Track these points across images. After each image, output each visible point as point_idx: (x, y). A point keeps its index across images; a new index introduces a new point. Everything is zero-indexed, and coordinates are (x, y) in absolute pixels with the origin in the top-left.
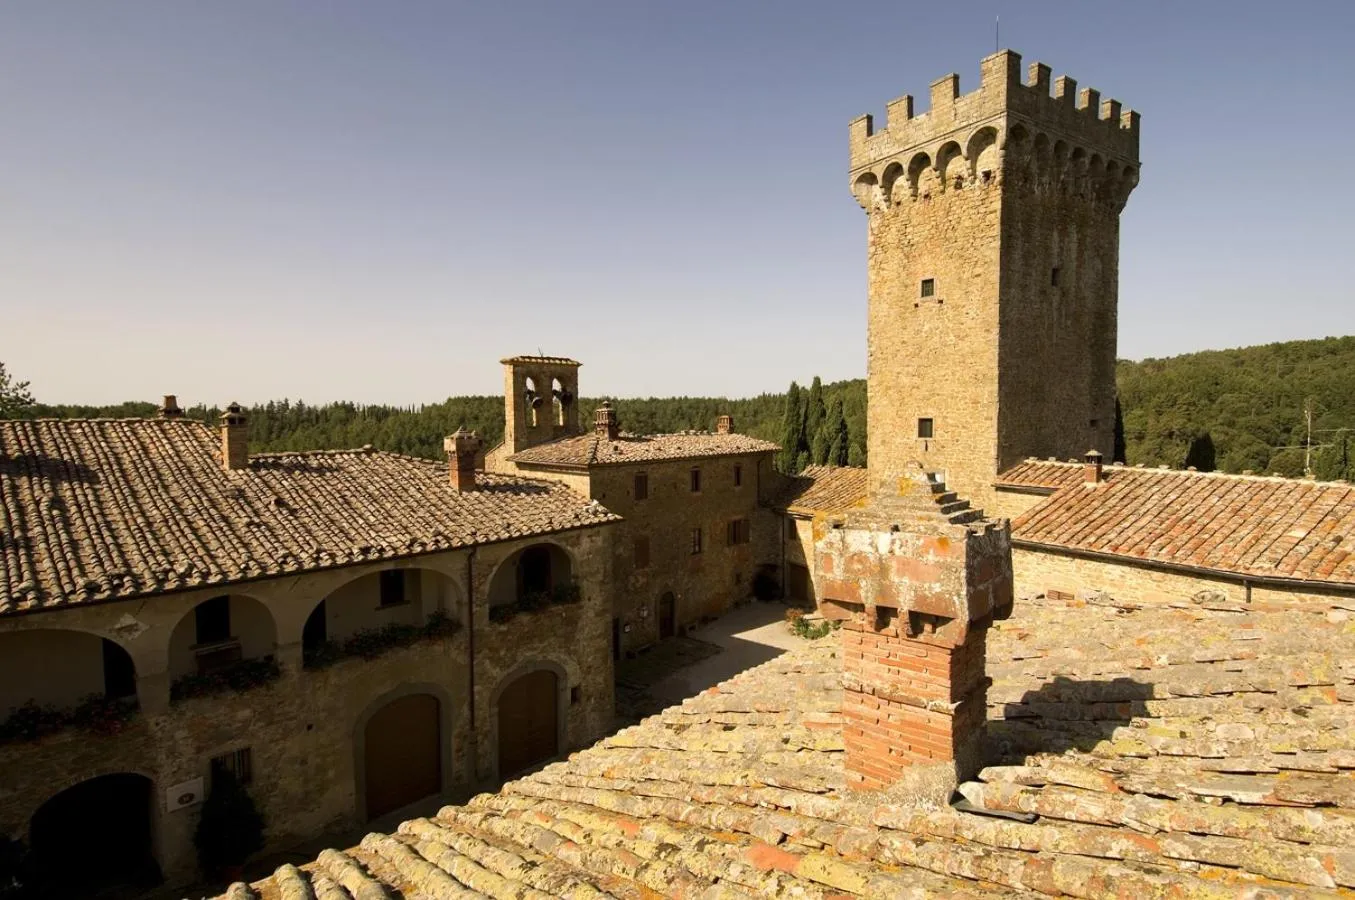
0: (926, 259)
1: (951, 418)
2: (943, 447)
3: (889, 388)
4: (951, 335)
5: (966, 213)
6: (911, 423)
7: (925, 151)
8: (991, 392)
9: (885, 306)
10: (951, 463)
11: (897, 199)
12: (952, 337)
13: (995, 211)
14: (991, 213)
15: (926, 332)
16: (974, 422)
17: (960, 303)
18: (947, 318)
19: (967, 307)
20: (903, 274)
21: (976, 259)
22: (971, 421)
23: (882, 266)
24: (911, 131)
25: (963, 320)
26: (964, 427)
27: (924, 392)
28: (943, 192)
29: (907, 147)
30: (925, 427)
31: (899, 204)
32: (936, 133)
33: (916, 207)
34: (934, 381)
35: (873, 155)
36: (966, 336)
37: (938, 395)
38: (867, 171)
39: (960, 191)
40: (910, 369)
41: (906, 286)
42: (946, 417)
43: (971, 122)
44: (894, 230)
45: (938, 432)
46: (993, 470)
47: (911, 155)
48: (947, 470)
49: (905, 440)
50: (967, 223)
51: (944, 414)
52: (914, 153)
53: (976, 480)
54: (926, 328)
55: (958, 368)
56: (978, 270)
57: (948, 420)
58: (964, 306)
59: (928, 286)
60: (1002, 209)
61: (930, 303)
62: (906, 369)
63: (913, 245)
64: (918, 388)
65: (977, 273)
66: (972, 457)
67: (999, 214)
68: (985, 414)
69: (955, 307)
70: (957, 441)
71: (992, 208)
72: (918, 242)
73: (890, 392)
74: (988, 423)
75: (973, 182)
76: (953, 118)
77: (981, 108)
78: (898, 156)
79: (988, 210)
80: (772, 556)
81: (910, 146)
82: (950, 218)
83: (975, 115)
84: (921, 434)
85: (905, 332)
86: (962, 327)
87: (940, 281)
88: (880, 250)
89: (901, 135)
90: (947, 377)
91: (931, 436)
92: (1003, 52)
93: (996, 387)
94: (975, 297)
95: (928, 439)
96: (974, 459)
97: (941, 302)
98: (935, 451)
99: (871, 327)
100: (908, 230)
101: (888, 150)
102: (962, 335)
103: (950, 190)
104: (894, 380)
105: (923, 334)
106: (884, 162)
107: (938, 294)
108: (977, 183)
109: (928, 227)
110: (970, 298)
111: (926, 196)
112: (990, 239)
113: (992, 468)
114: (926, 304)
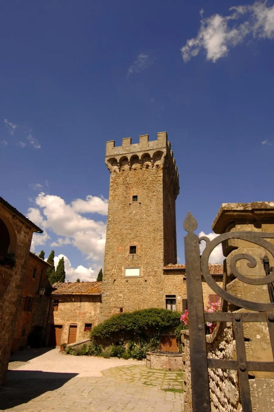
0: (134, 189)
1: (144, 245)
2: (141, 257)
3: (116, 235)
4: (144, 215)
5: (150, 176)
6: (127, 248)
7: (137, 154)
8: (161, 235)
9: (116, 204)
10: (144, 263)
11: (123, 169)
12: (145, 216)
13: (161, 176)
14: (159, 177)
15: (134, 214)
16: (154, 247)
17: (148, 204)
18: (143, 209)
19: (151, 206)
20: (125, 193)
21: (154, 190)
22: (153, 246)
23: (116, 190)
24: (131, 148)
25: (149, 210)
26: (150, 249)
27: (132, 235)
28: (141, 169)
29: (129, 152)
30: (133, 249)
31: (123, 170)
32: (141, 150)
33: (131, 172)
34: (137, 231)
35: (116, 153)
36: (151, 215)
37: (139, 237)
38: (113, 157)
39: (148, 169)
40: (127, 227)
41: (126, 198)
42: (142, 245)
43: (154, 148)
44: (121, 178)
45: (138, 251)
46: (162, 264)
47: (131, 155)
48: (142, 266)
49: (123, 255)
50: (151, 179)
51: (141, 244)
52: (133, 154)
53: (155, 269)
54: (134, 212)
55: (148, 227)
56: (154, 194)
57: (143, 246)
58: (149, 205)
59: (135, 198)
60: (163, 176)
61: (136, 203)
62: (125, 227)
63: (129, 184)
64: (130, 234)
65: (154, 195)
66: (153, 260)
67: (162, 177)
68: (158, 243)
69: (146, 205)
70: (147, 254)
71: (159, 175)
72: (131, 184)
73: (117, 236)
74: (160, 246)
75: (153, 167)
76: (147, 147)
77: (157, 145)
78: (126, 154)
79: (158, 176)
80: (42, 321)
81: (131, 152)
82: (144, 177)
83: (155, 147)
84: (131, 252)
85: (125, 213)
86: (149, 212)
87: (140, 197)
88: (115, 185)
89: (128, 148)
90: (142, 230)
91: (135, 253)
92: (165, 132)
93: (162, 233)
94: (154, 202)
95: (134, 254)
96: (154, 261)
97: (140, 203)
98: (137, 259)
99: (110, 211)
100: (127, 179)
101: (122, 152)
102: (149, 215)
103: (144, 169)
104: (119, 231)
105: (133, 214)
106: (120, 156)
107: (139, 200)
108: (154, 168)
109: (136, 179)
110: (152, 203)
111: (135, 169)
112: (159, 185)
113: (161, 264)
114: (134, 204)
